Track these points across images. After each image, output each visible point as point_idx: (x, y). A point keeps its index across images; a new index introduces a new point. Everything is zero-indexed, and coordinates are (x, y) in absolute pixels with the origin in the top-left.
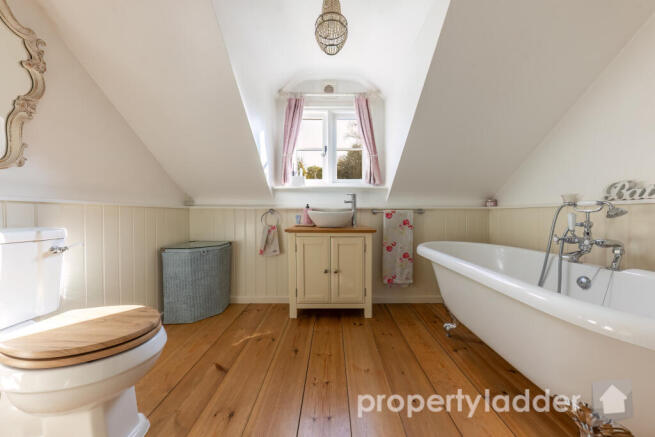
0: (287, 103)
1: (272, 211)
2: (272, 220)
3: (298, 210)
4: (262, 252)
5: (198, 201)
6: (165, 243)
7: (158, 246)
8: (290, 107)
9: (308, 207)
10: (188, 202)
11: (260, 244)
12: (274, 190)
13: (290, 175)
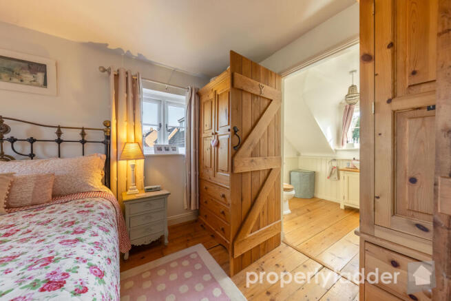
0: (344, 108)
1: (335, 160)
2: (334, 164)
3: (349, 160)
4: (328, 178)
5: (302, 154)
6: (291, 170)
7: (290, 170)
8: (346, 109)
9: (354, 159)
10: (299, 155)
11: (328, 174)
12: (336, 150)
13: (345, 143)
